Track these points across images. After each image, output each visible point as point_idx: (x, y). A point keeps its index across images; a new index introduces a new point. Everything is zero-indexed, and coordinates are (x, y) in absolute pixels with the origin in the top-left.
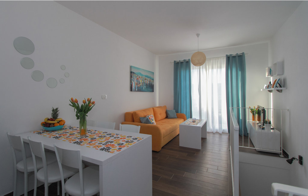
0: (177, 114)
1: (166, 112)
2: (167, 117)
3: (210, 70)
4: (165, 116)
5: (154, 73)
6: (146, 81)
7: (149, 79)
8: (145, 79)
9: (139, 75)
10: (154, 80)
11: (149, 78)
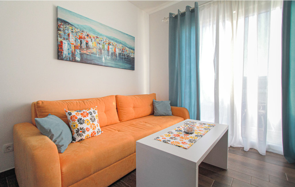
0: (172, 109)
1: (153, 105)
2: (153, 114)
3: (241, 19)
4: (149, 110)
5: (134, 37)
6: (110, 47)
7: (121, 45)
8: (109, 44)
9: (85, 30)
10: (134, 50)
11: (121, 43)
